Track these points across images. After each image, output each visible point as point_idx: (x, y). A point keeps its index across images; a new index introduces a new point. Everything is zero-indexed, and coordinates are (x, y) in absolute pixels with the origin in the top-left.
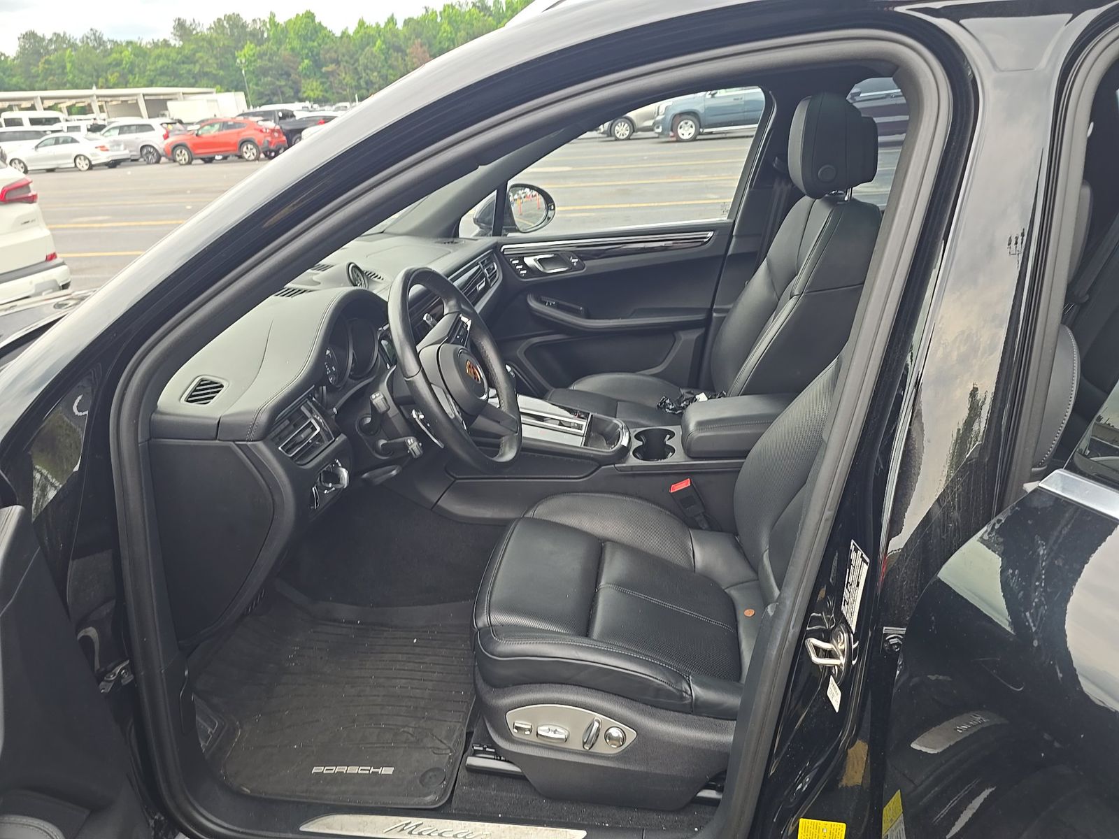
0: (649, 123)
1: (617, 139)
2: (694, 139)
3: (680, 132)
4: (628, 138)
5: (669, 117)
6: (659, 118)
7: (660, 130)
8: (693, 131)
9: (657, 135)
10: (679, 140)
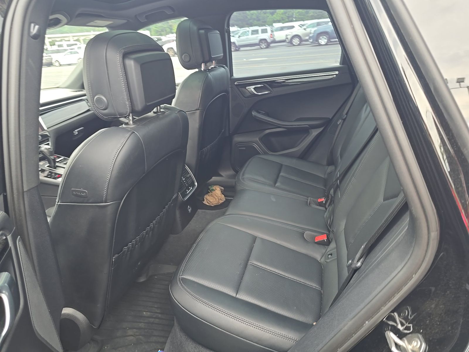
0: (307, 38)
1: (294, 45)
2: (326, 44)
3: (320, 41)
4: (299, 45)
5: (315, 35)
6: (311, 35)
7: (311, 41)
8: (326, 41)
9: (310, 43)
10: (320, 45)
